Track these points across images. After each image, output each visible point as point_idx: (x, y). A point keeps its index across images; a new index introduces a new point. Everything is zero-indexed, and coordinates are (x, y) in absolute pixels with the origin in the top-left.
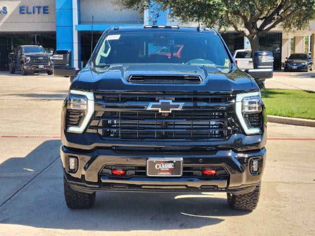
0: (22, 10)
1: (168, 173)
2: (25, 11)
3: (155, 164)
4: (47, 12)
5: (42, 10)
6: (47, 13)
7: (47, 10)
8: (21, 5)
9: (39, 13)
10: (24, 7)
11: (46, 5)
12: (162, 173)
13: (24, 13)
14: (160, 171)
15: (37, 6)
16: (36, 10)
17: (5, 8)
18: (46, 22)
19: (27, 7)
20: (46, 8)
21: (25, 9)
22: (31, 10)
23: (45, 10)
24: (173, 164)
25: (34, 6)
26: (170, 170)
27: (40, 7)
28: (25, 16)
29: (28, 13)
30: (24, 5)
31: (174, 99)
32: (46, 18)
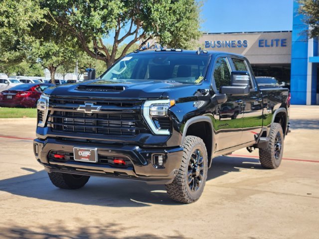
0: (261, 43)
1: (87, 159)
2: (264, 44)
3: (79, 151)
4: (284, 44)
5: (280, 43)
6: (285, 46)
7: (285, 43)
8: (261, 39)
9: (277, 46)
10: (263, 40)
11: (284, 38)
12: (83, 159)
13: (263, 46)
14: (81, 157)
15: (275, 38)
16: (275, 43)
17: (245, 42)
18: (284, 55)
19: (266, 40)
20: (285, 41)
21: (264, 42)
22: (269, 43)
23: (283, 43)
24: (90, 152)
25: (272, 39)
26: (88, 157)
27: (279, 40)
28: (264, 49)
29: (266, 46)
30: (263, 39)
31: (96, 103)
32: (284, 50)
